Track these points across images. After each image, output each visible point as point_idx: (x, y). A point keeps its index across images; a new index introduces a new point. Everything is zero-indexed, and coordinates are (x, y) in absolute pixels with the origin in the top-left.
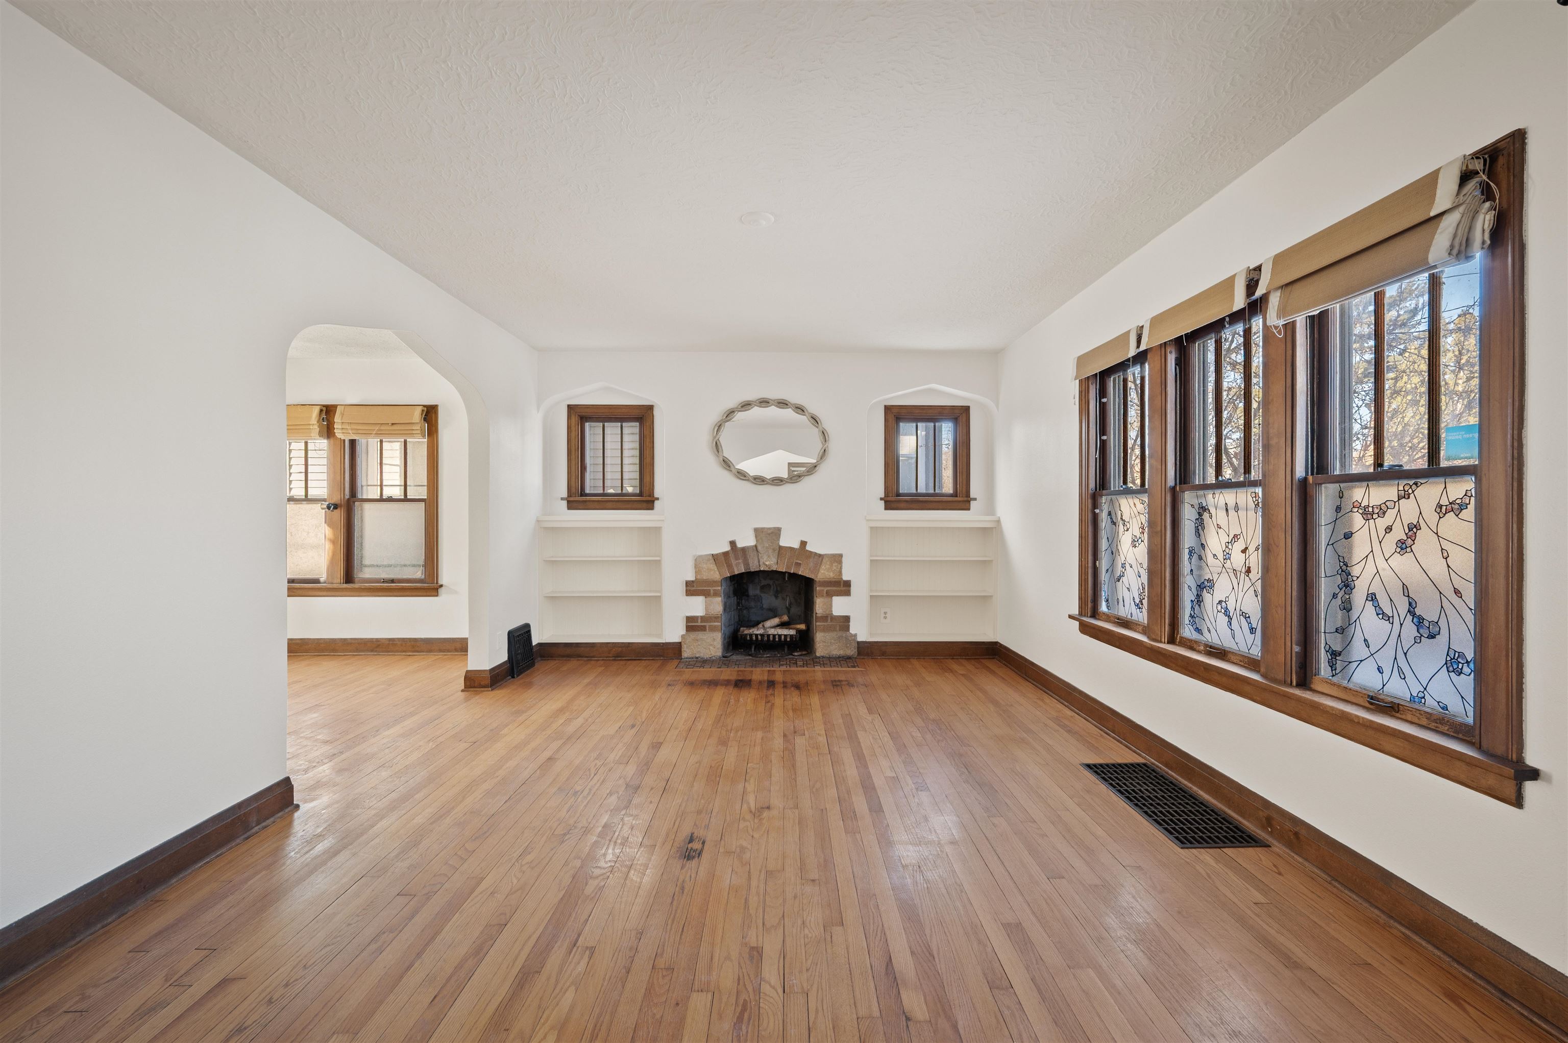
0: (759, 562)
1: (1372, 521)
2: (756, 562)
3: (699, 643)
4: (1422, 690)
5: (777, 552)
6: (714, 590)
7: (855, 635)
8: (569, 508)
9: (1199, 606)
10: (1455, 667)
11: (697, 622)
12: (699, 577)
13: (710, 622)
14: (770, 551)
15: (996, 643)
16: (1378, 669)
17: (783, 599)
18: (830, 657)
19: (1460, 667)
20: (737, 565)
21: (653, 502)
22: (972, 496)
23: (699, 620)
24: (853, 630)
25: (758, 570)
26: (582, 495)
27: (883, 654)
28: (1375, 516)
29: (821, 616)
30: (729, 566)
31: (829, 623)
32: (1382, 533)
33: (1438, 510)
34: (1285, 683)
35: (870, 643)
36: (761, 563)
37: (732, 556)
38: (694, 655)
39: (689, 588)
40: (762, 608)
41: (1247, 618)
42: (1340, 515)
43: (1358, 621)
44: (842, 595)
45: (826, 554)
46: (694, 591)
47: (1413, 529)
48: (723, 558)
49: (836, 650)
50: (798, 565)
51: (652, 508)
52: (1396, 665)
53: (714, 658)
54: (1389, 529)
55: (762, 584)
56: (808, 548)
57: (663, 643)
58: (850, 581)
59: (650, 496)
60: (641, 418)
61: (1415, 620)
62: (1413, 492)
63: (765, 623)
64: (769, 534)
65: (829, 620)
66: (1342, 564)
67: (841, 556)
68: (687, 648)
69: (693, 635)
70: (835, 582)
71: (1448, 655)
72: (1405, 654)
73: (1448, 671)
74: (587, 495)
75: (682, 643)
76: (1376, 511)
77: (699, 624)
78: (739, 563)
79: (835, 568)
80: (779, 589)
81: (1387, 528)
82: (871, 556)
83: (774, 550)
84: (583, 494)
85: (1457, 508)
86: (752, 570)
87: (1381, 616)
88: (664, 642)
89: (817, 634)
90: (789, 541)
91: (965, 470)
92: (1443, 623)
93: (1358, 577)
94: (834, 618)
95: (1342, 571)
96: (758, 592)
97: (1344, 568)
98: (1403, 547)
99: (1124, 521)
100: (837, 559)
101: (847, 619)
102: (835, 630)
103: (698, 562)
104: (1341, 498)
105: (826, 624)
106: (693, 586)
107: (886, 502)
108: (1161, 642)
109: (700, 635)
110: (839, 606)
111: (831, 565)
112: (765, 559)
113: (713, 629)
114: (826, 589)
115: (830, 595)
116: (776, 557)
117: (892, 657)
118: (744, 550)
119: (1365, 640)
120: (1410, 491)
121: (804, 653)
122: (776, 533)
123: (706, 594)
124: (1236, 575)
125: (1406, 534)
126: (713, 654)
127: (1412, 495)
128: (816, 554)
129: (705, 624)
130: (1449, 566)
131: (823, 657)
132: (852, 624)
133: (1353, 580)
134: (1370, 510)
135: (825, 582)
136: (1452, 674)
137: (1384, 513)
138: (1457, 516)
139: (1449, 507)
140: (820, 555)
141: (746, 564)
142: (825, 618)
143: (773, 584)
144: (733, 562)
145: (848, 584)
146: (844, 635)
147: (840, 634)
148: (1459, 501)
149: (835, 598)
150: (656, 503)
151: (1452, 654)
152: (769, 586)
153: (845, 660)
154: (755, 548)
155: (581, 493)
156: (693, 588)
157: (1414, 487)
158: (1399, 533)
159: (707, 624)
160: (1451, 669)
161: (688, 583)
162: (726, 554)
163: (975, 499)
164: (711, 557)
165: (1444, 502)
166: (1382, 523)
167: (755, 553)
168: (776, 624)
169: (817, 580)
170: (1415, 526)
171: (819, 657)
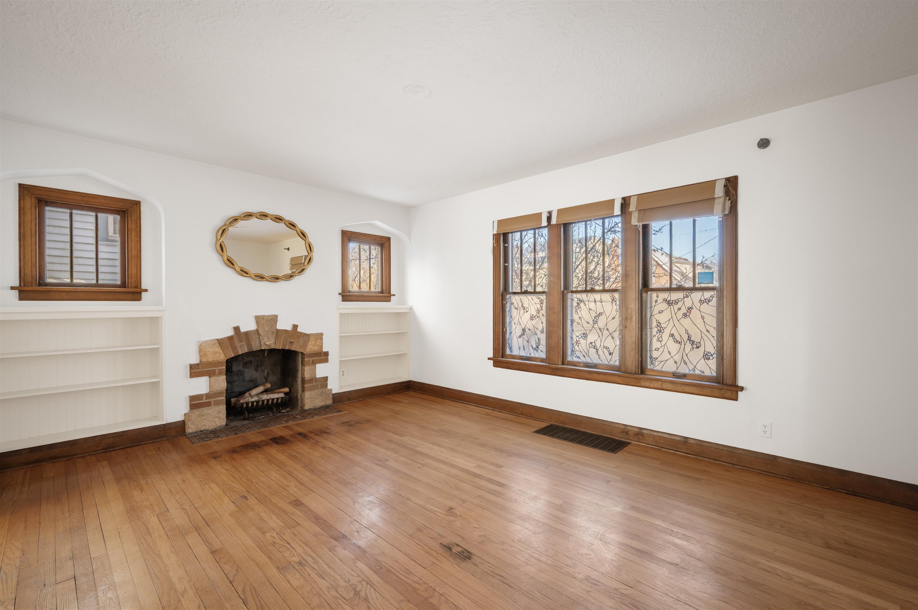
0: (260, 342)
1: (672, 306)
2: (258, 343)
3: (204, 418)
4: (694, 367)
5: (275, 334)
6: (219, 370)
7: (331, 390)
8: (21, 299)
9: (578, 346)
10: (707, 357)
11: (203, 400)
12: (204, 360)
13: (215, 397)
14: (270, 334)
15: (410, 381)
16: (675, 362)
17: (262, 371)
18: (315, 409)
19: (709, 357)
20: (241, 347)
21: (140, 293)
22: (392, 293)
23: (204, 398)
24: (329, 387)
25: (259, 349)
26: (40, 285)
27: (349, 399)
28: (673, 304)
29: (309, 380)
30: (234, 348)
31: (314, 384)
32: (676, 311)
33: (700, 302)
34: (636, 374)
35: (340, 393)
36: (262, 344)
37: (236, 339)
38: (199, 429)
39: (193, 371)
40: (244, 381)
41: (608, 348)
42: (656, 304)
43: (665, 345)
44: (323, 363)
45: (311, 334)
46: (199, 372)
47: (690, 309)
48: (228, 342)
49: (319, 403)
50: (291, 343)
51: (139, 299)
52: (683, 360)
53: (219, 428)
54: (679, 309)
55: (245, 361)
56: (299, 330)
57: (164, 425)
58: (328, 352)
59: (136, 287)
60: (125, 211)
61: (691, 342)
62: (690, 295)
63: (250, 392)
64: (269, 321)
65: (314, 382)
66: (658, 323)
67: (322, 334)
68: (192, 424)
69: (197, 412)
70: (318, 353)
71: (704, 353)
72: (687, 355)
73: (704, 359)
74: (47, 285)
75: (186, 421)
76: (674, 302)
77: (204, 401)
78: (243, 345)
79: (318, 343)
80: (259, 363)
81: (679, 308)
82: (340, 333)
83: (273, 333)
84: (41, 283)
85: (708, 301)
86: (254, 349)
87: (676, 342)
88: (165, 423)
89: (307, 394)
90: (284, 325)
91: (388, 277)
92: (702, 342)
93: (665, 328)
94: (317, 380)
95: (658, 326)
96: (241, 368)
97: (659, 325)
98: (685, 315)
99: (524, 307)
100: (320, 336)
101: (326, 379)
102: (318, 388)
103: (202, 349)
104: (657, 297)
105: (311, 385)
106: (199, 368)
107: (342, 296)
108: (558, 365)
109: (206, 410)
110: (321, 370)
111: (316, 340)
112: (265, 340)
113: (217, 403)
114: (311, 359)
115: (314, 363)
116: (275, 338)
117: (355, 401)
118: (247, 334)
119: (669, 352)
120: (689, 295)
121: (288, 409)
122: (274, 319)
123: (210, 374)
124: (602, 331)
125: (687, 311)
126: (219, 424)
127: (689, 297)
128: (304, 334)
129: (210, 400)
130: (704, 322)
131: (310, 409)
132: (329, 382)
133: (663, 329)
134: (671, 302)
135: (311, 354)
136: (706, 360)
137: (677, 303)
138: (708, 304)
139: (704, 301)
140: (308, 335)
141: (249, 344)
142: (311, 381)
143: (255, 360)
144: (238, 344)
145: (326, 354)
146: (324, 391)
147: (321, 390)
148: (708, 299)
149: (317, 365)
150: (144, 294)
151: (706, 353)
152: (251, 362)
153: (325, 409)
154: (256, 332)
155: (39, 282)
156: (198, 370)
157: (690, 294)
158: (684, 310)
159: (212, 400)
160: (705, 358)
161: (192, 367)
162: (230, 338)
163: (394, 295)
164: (216, 342)
165: (703, 299)
166: (676, 307)
167: (257, 336)
168: (261, 391)
169: (305, 353)
170: (691, 308)
171: (307, 410)
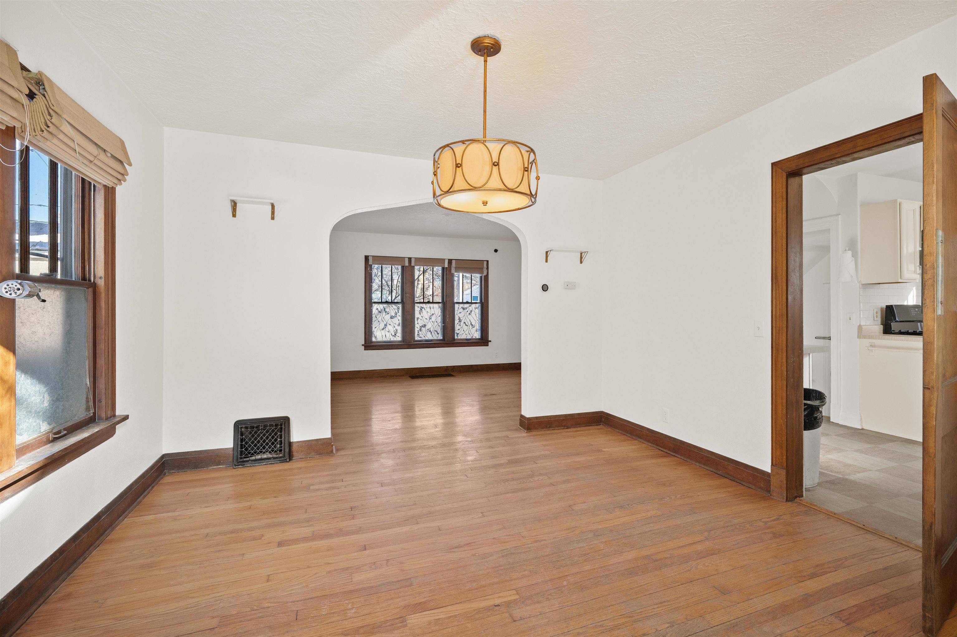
4: (472, 336)
16: (465, 334)
34: (452, 341)
41: (436, 331)
42: (457, 309)
43: (462, 327)
52: (469, 333)
61: (471, 325)
73: (476, 332)
81: (467, 311)
87: (466, 326)
93: (462, 320)
95: (459, 319)
98: (469, 314)
99: (386, 311)
104: (457, 306)
119: (463, 330)
120: (470, 305)
124: (433, 323)
130: (476, 317)
134: (463, 308)
138: (477, 309)
151: (477, 329)
165: (475, 307)
170: (471, 311)
